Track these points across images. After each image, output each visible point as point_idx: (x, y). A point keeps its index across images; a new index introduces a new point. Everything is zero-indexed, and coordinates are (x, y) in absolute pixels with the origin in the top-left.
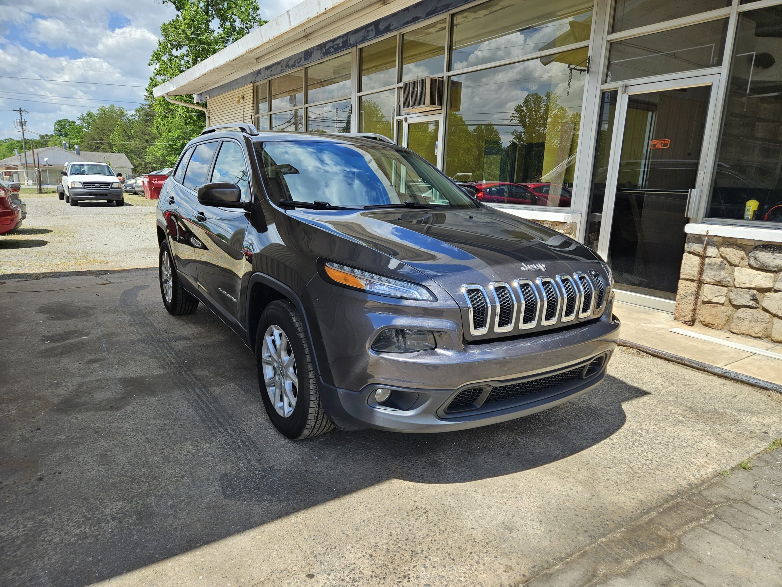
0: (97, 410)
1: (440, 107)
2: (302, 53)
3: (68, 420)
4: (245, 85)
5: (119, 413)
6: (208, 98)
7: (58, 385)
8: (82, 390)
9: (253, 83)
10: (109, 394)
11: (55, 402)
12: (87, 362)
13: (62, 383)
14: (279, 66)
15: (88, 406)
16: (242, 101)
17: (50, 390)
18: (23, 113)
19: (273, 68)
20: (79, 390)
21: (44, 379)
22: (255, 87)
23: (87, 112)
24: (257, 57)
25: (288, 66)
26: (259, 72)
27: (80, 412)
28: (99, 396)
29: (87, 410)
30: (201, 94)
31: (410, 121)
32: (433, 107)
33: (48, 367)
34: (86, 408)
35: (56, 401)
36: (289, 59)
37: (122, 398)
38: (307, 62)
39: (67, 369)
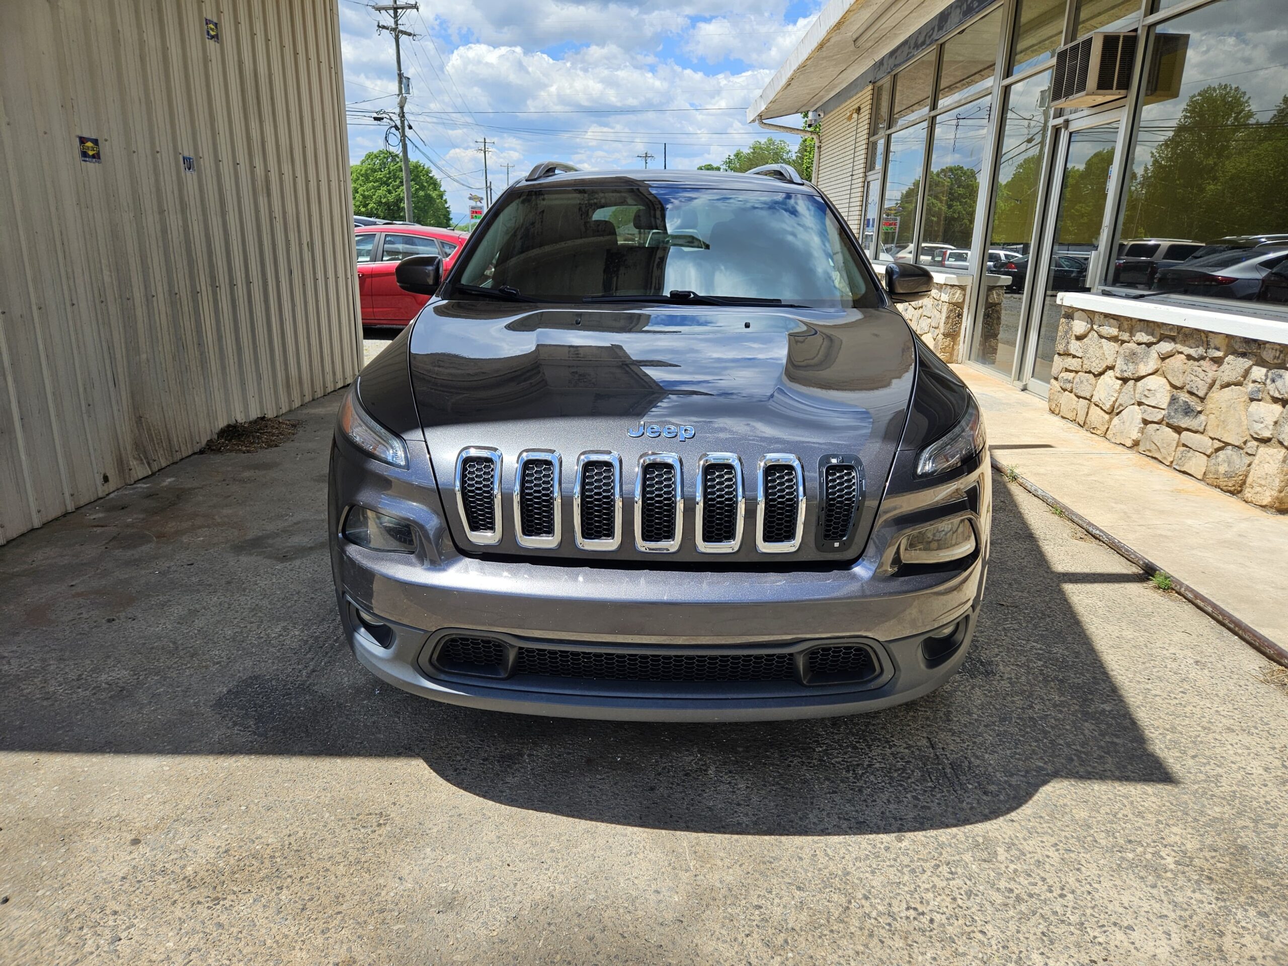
1: (1123, 92)
2: (935, 17)
4: (863, 88)
6: (822, 115)
9: (874, 83)
14: (906, 48)
16: (855, 116)
18: (649, 160)
19: (899, 52)
22: (876, 89)
23: (735, 152)
24: (855, 37)
25: (917, 46)
26: (881, 62)
30: (816, 111)
31: (1073, 127)
32: (1104, 95)
36: (920, 31)
38: (942, 33)
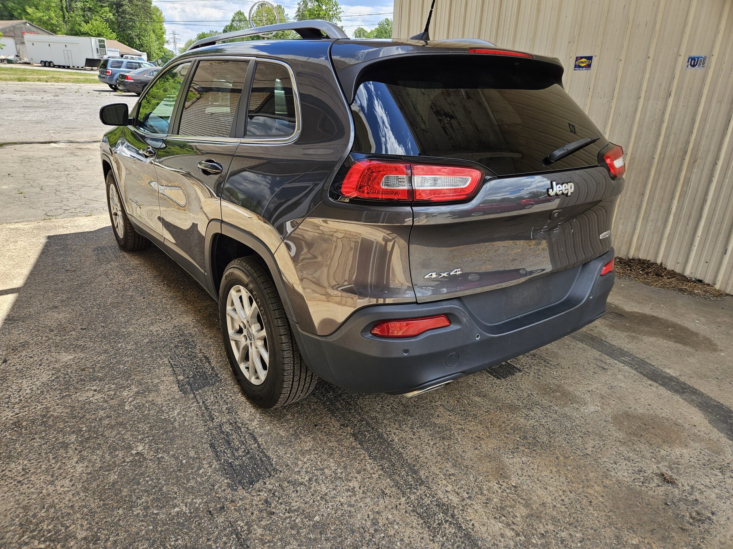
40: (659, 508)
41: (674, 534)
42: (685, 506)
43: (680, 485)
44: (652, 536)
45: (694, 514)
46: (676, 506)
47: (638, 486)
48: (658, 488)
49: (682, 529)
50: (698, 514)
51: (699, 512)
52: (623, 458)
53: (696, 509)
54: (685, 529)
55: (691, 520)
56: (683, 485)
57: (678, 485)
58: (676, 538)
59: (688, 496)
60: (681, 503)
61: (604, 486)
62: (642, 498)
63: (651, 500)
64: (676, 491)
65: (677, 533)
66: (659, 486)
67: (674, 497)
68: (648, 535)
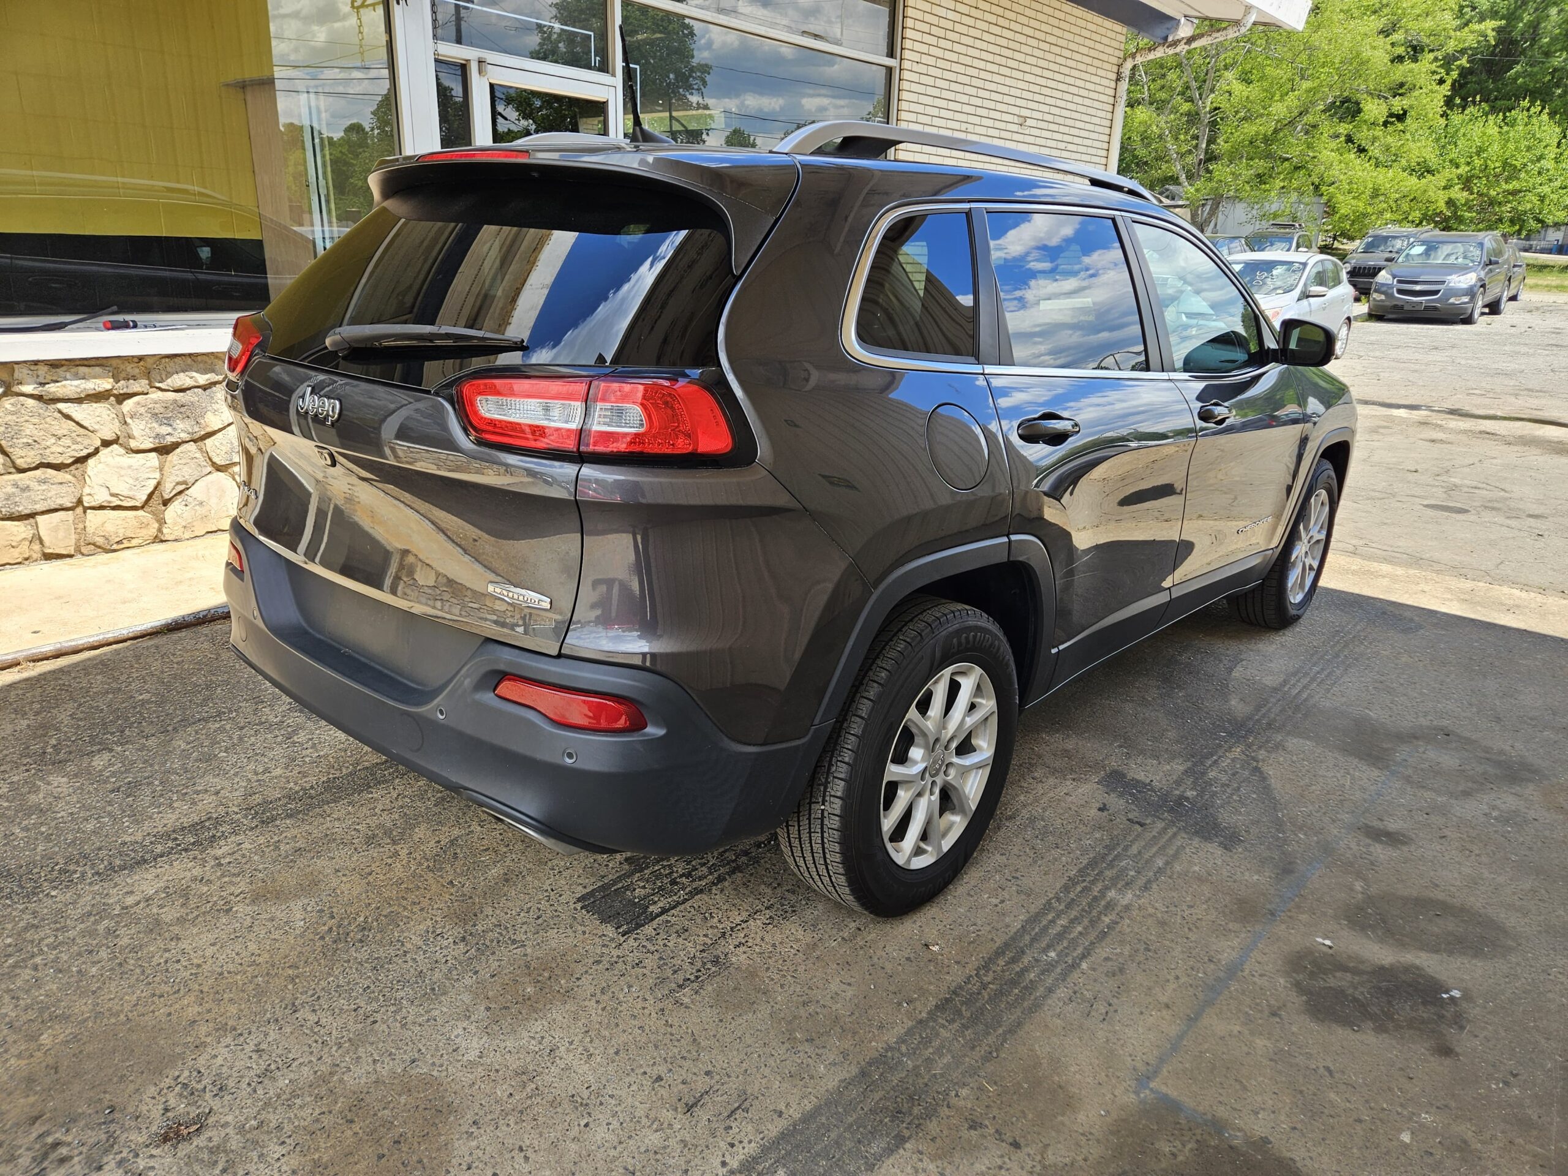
0: (1469, 741)
3: (1528, 750)
5: (1445, 723)
7: (1507, 819)
8: (1470, 784)
10: (1432, 754)
11: (1531, 788)
12: (1404, 843)
13: (1496, 819)
15: (1483, 755)
17: (1532, 814)
20: (1475, 786)
21: (1530, 849)
27: (1501, 752)
28: (1449, 760)
29: (1487, 750)
33: (1501, 879)
34: (1487, 752)
35: (1530, 790)
37: (1416, 738)
39: (1464, 849)
40: (105, 1092)
41: (32, 1099)
42: (92, 1141)
43: (154, 1152)
44: (44, 1064)
45: (64, 1151)
46: (100, 1124)
47: (177, 1073)
48: (161, 1107)
49: (37, 1118)
50: (63, 1161)
51: (67, 1165)
52: (273, 1067)
53: (76, 1159)
54: (34, 1123)
55: (50, 1140)
56: (152, 1156)
57: (157, 1146)
58: (22, 1100)
59: (118, 1157)
60: (104, 1137)
61: (195, 1021)
62: (142, 1073)
63: (132, 1087)
64: (138, 1138)
65: (33, 1105)
66: (166, 1110)
67: (124, 1129)
68: (50, 1061)
